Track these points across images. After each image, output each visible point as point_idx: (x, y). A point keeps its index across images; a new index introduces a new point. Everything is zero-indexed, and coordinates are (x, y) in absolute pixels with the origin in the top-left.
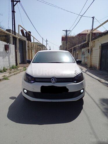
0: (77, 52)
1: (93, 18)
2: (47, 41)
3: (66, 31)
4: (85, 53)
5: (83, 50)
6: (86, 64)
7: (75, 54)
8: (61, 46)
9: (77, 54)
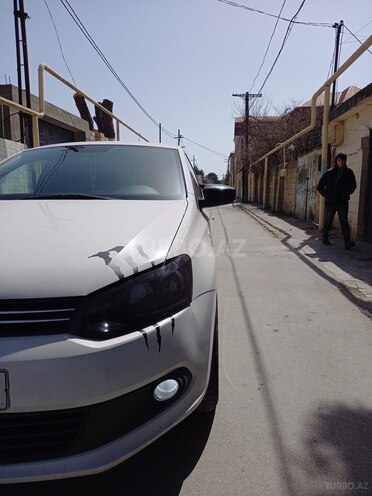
0: (282, 172)
1: (338, 27)
2: (180, 137)
3: (247, 97)
4: (310, 171)
5: (302, 161)
6: (312, 217)
7: (274, 178)
8: (232, 155)
9: (283, 178)
